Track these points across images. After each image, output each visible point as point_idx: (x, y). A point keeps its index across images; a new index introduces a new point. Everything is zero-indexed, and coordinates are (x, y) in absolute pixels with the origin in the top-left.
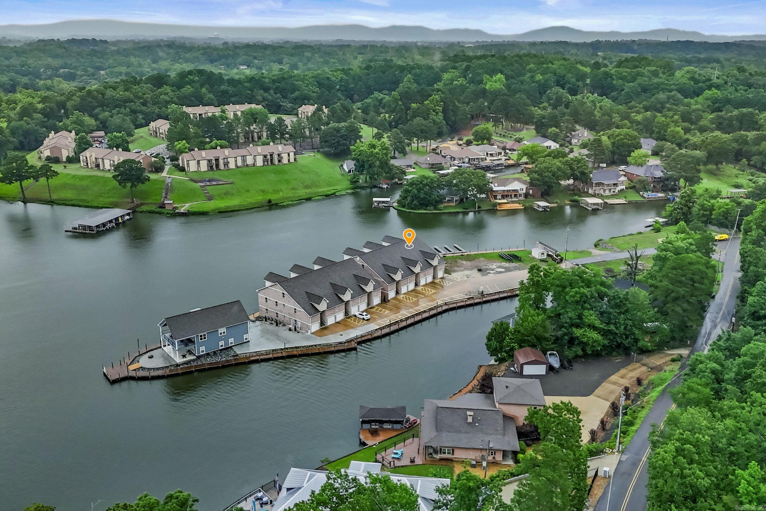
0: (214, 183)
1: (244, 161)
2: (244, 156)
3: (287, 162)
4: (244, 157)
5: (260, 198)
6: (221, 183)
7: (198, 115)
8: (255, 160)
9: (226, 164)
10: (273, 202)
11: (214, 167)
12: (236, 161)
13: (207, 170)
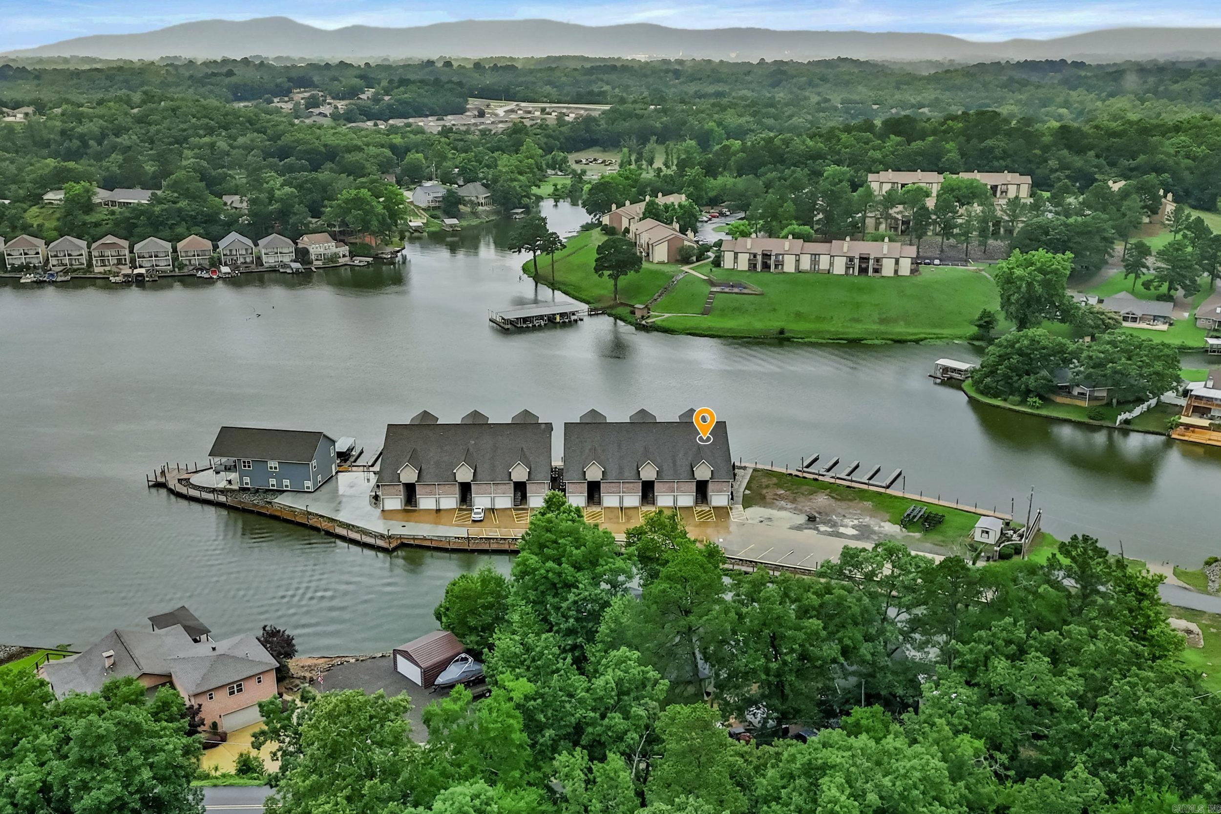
0: (736, 290)
1: (815, 261)
2: (815, 255)
3: (892, 274)
4: (815, 257)
5: (773, 323)
6: (745, 291)
7: (900, 186)
8: (831, 264)
9: (779, 264)
10: (787, 335)
11: (759, 267)
12: (798, 261)
13: (746, 269)
